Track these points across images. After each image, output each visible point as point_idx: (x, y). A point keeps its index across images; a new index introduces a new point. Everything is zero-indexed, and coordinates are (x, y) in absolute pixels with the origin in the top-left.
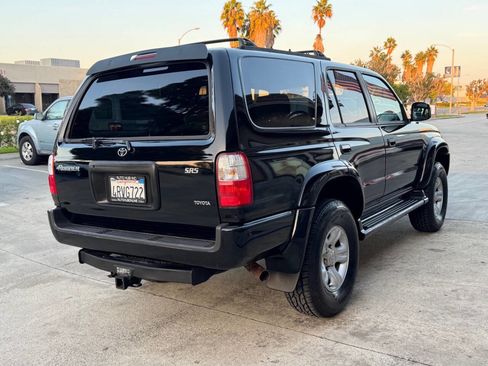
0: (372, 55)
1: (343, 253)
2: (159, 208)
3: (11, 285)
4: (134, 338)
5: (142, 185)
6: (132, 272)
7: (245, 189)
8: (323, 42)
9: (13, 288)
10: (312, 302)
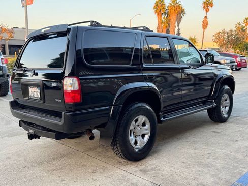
0: (236, 27)
1: (146, 130)
2: (44, 102)
3: (5, 135)
4: (40, 164)
5: (39, 91)
6: (34, 132)
7: (77, 95)
8: (208, 20)
9: (5, 136)
10: (122, 153)
